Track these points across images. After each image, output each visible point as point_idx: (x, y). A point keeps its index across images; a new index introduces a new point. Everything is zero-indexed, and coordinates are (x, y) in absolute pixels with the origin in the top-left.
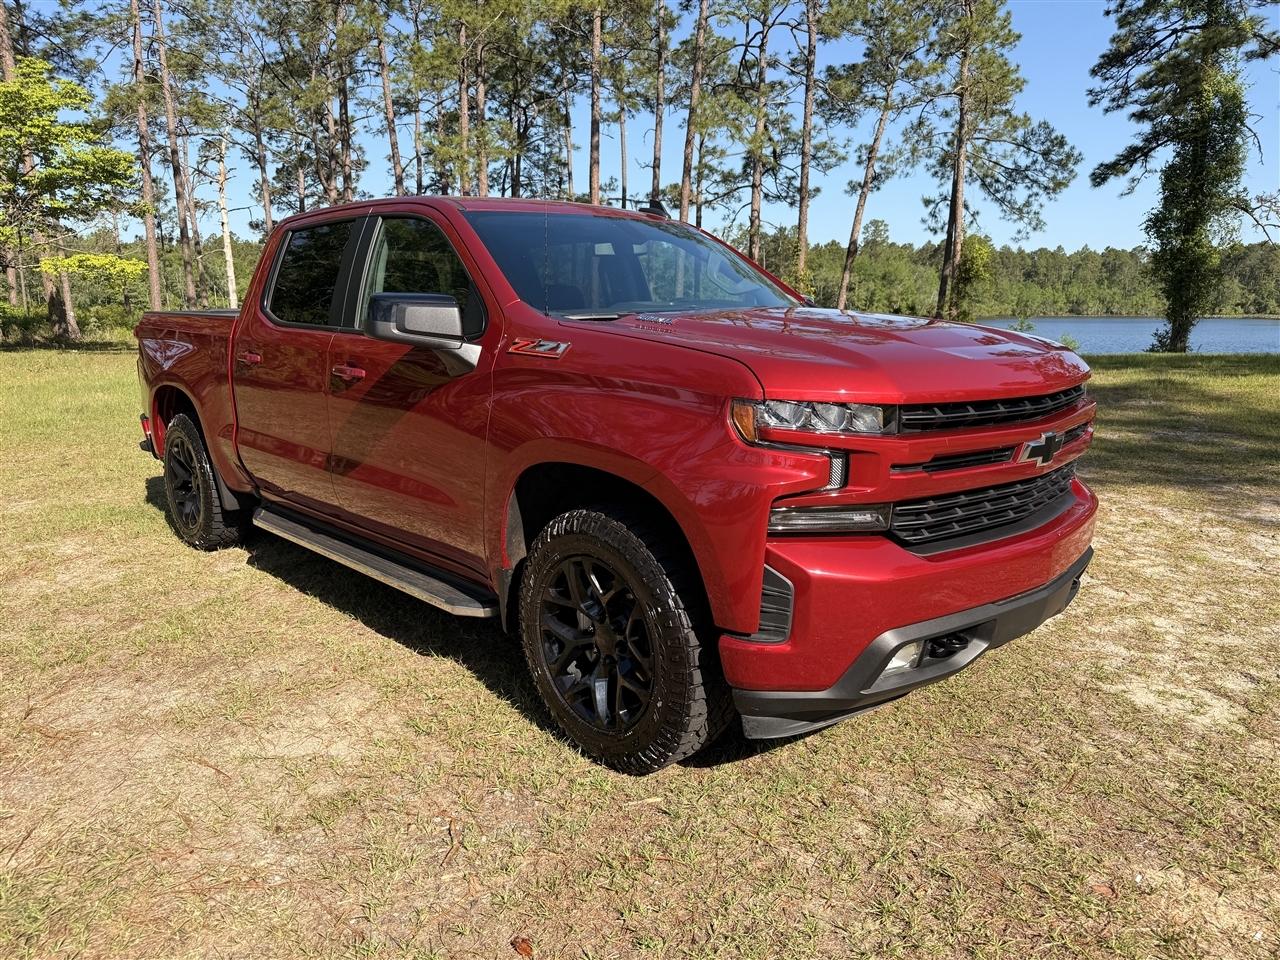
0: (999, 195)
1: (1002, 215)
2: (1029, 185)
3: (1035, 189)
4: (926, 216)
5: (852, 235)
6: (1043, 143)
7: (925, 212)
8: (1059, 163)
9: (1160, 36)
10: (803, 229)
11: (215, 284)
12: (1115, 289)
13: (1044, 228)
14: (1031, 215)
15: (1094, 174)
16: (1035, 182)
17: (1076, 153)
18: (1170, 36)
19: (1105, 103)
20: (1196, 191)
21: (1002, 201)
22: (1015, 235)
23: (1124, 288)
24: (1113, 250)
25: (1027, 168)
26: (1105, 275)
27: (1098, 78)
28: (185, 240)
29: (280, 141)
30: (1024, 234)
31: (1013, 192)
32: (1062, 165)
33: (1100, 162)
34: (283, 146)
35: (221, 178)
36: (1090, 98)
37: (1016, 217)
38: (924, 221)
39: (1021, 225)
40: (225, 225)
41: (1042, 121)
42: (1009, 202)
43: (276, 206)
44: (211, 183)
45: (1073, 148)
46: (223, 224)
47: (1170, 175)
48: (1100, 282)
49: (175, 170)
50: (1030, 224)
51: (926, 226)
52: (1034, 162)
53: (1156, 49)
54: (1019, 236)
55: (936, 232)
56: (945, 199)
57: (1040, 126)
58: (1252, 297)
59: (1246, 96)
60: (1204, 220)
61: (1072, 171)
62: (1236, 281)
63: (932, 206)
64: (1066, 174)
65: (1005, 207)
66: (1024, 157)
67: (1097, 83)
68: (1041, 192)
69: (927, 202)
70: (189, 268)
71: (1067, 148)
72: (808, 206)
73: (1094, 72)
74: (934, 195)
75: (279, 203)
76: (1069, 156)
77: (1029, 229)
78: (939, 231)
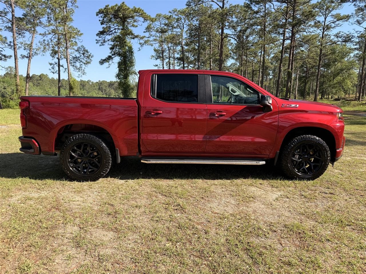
0: (72, 64)
1: (74, 70)
2: (80, 62)
3: (81, 63)
4: (51, 68)
5: (27, 72)
6: (83, 51)
7: (50, 67)
8: (87, 57)
9: (112, 29)
10: (17, 69)
12: (85, 91)
13: (86, 74)
14: (82, 71)
15: (100, 62)
16: (81, 61)
17: (92, 55)
18: (114, 30)
19: (100, 43)
20: (125, 69)
21: (73, 66)
22: (78, 76)
23: (87, 91)
24: (83, 80)
25: (79, 57)
26: (81, 87)
27: (98, 37)
30: (80, 76)
31: (76, 64)
32: (88, 57)
33: (101, 59)
36: (96, 41)
37: (78, 71)
38: (50, 70)
39: (79, 73)
41: (82, 45)
42: (75, 66)
45: (91, 54)
47: (120, 64)
48: (81, 89)
50: (82, 73)
51: (50, 71)
52: (81, 56)
53: (111, 32)
54: (79, 76)
55: (54, 73)
56: (56, 64)
57: (81, 46)
58: (117, 94)
59: (133, 47)
60: (128, 76)
61: (91, 59)
62: (113, 90)
63: (53, 65)
64: (89, 60)
65: (74, 68)
66: (78, 54)
67: (98, 38)
68: (83, 64)
69: (51, 64)
71: (89, 53)
72: (18, 62)
73: (97, 35)
74: (53, 62)
76: (90, 55)
77: (82, 74)
78: (55, 73)
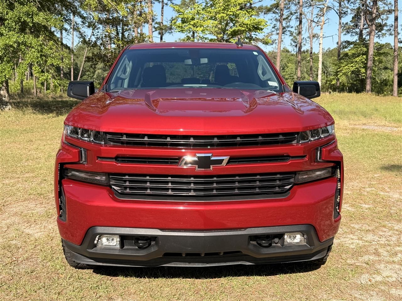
11: (326, 70)
28: (300, 52)
29: (355, 4)
34: (356, 6)
35: (322, 24)
40: (321, 44)
43: (350, 34)
44: (318, 26)
46: (320, 44)
49: (300, 22)
70: (299, 64)
75: (352, 33)
